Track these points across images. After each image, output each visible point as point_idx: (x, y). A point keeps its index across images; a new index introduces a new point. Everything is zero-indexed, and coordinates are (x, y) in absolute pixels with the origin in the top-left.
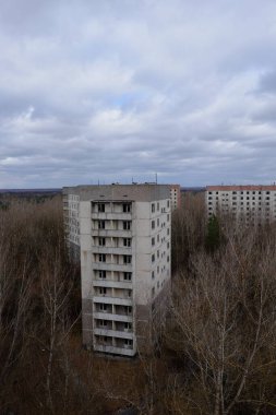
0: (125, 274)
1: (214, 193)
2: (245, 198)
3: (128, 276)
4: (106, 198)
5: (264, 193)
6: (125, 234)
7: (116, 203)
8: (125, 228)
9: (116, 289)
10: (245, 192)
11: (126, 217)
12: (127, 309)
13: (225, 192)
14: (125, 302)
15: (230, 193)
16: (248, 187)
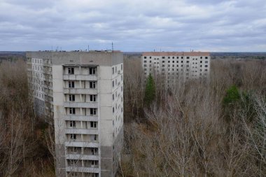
0: (92, 123)
1: (148, 57)
2: (171, 62)
3: (93, 124)
4: (75, 63)
5: (185, 57)
6: (92, 92)
7: (84, 67)
8: (91, 87)
9: (84, 135)
10: (171, 57)
11: (92, 78)
12: (94, 150)
13: (157, 57)
14: (92, 145)
15: (160, 57)
16: (174, 53)
